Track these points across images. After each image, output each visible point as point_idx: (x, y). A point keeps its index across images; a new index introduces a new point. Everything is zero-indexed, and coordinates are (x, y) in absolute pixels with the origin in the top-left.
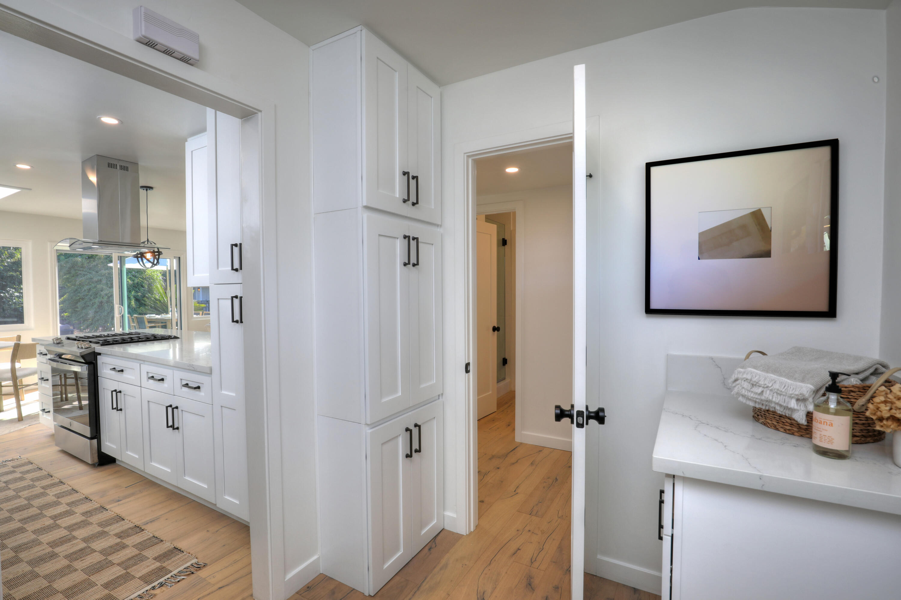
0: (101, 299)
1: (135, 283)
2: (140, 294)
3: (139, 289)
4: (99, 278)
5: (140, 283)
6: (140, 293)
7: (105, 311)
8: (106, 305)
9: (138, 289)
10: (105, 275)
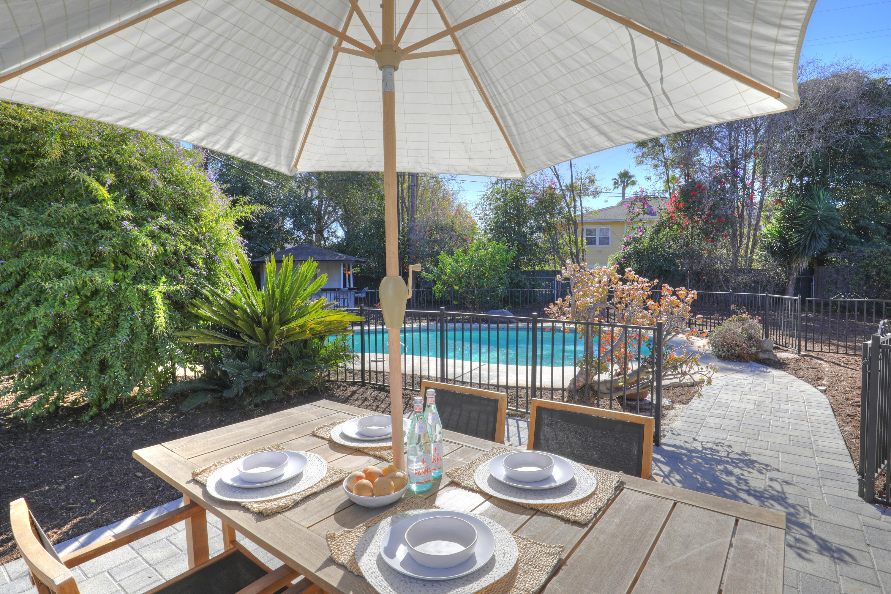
0: (58, 308)
1: (169, 251)
2: (183, 287)
3: (180, 271)
4: (46, 231)
5: (185, 253)
6: (183, 283)
7: (75, 347)
8: (78, 324)
9: (177, 272)
10: (70, 221)
